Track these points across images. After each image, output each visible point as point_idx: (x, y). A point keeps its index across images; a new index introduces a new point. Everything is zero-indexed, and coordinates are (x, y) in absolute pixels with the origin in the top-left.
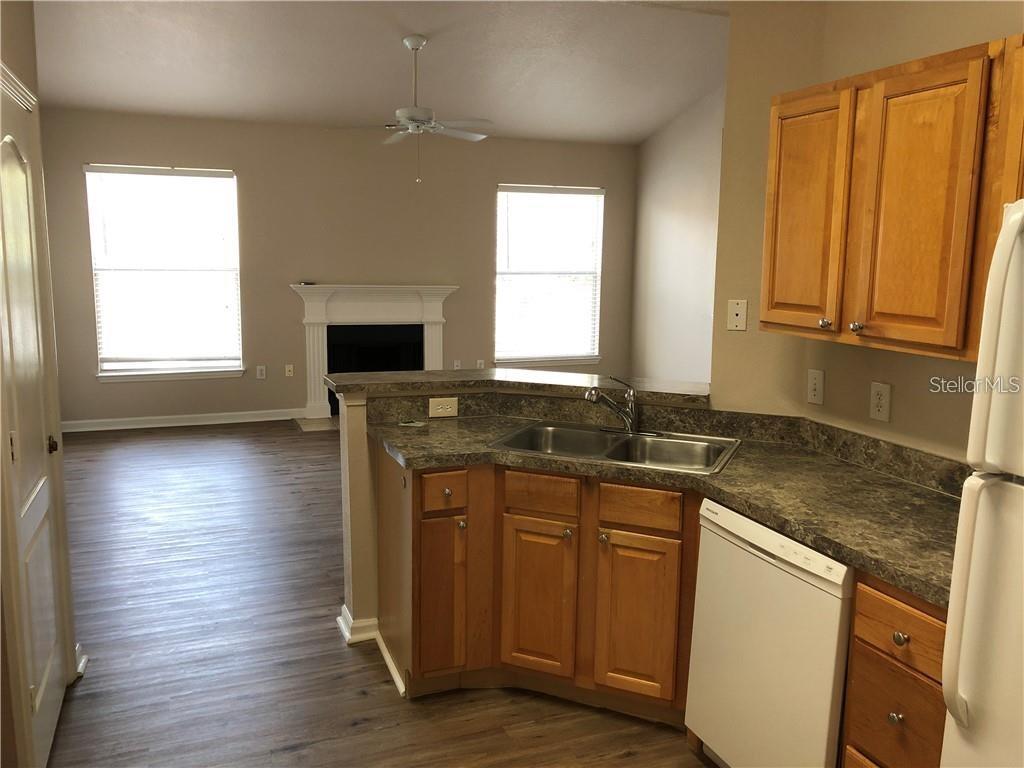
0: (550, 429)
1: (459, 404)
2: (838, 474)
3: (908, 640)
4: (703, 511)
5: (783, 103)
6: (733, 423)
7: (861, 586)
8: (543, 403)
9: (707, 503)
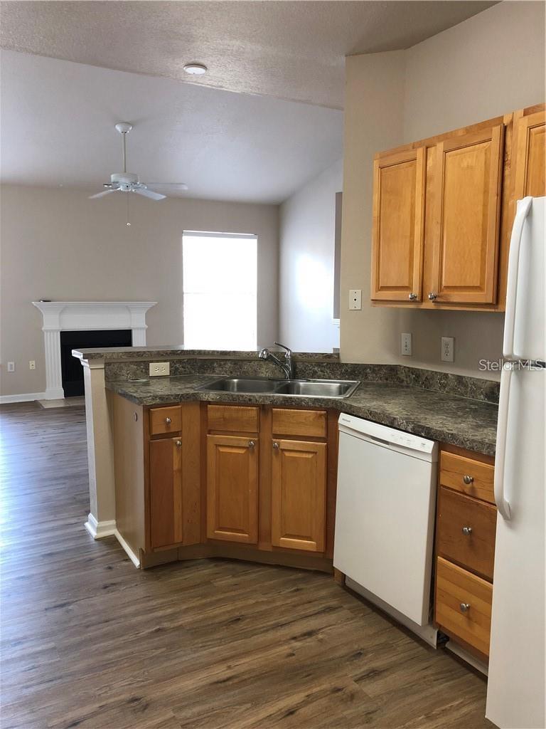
0: (235, 380)
1: (171, 367)
2: (424, 396)
3: (472, 481)
4: (340, 421)
5: (381, 158)
6: (355, 371)
7: (443, 452)
8: (229, 365)
9: (342, 416)
